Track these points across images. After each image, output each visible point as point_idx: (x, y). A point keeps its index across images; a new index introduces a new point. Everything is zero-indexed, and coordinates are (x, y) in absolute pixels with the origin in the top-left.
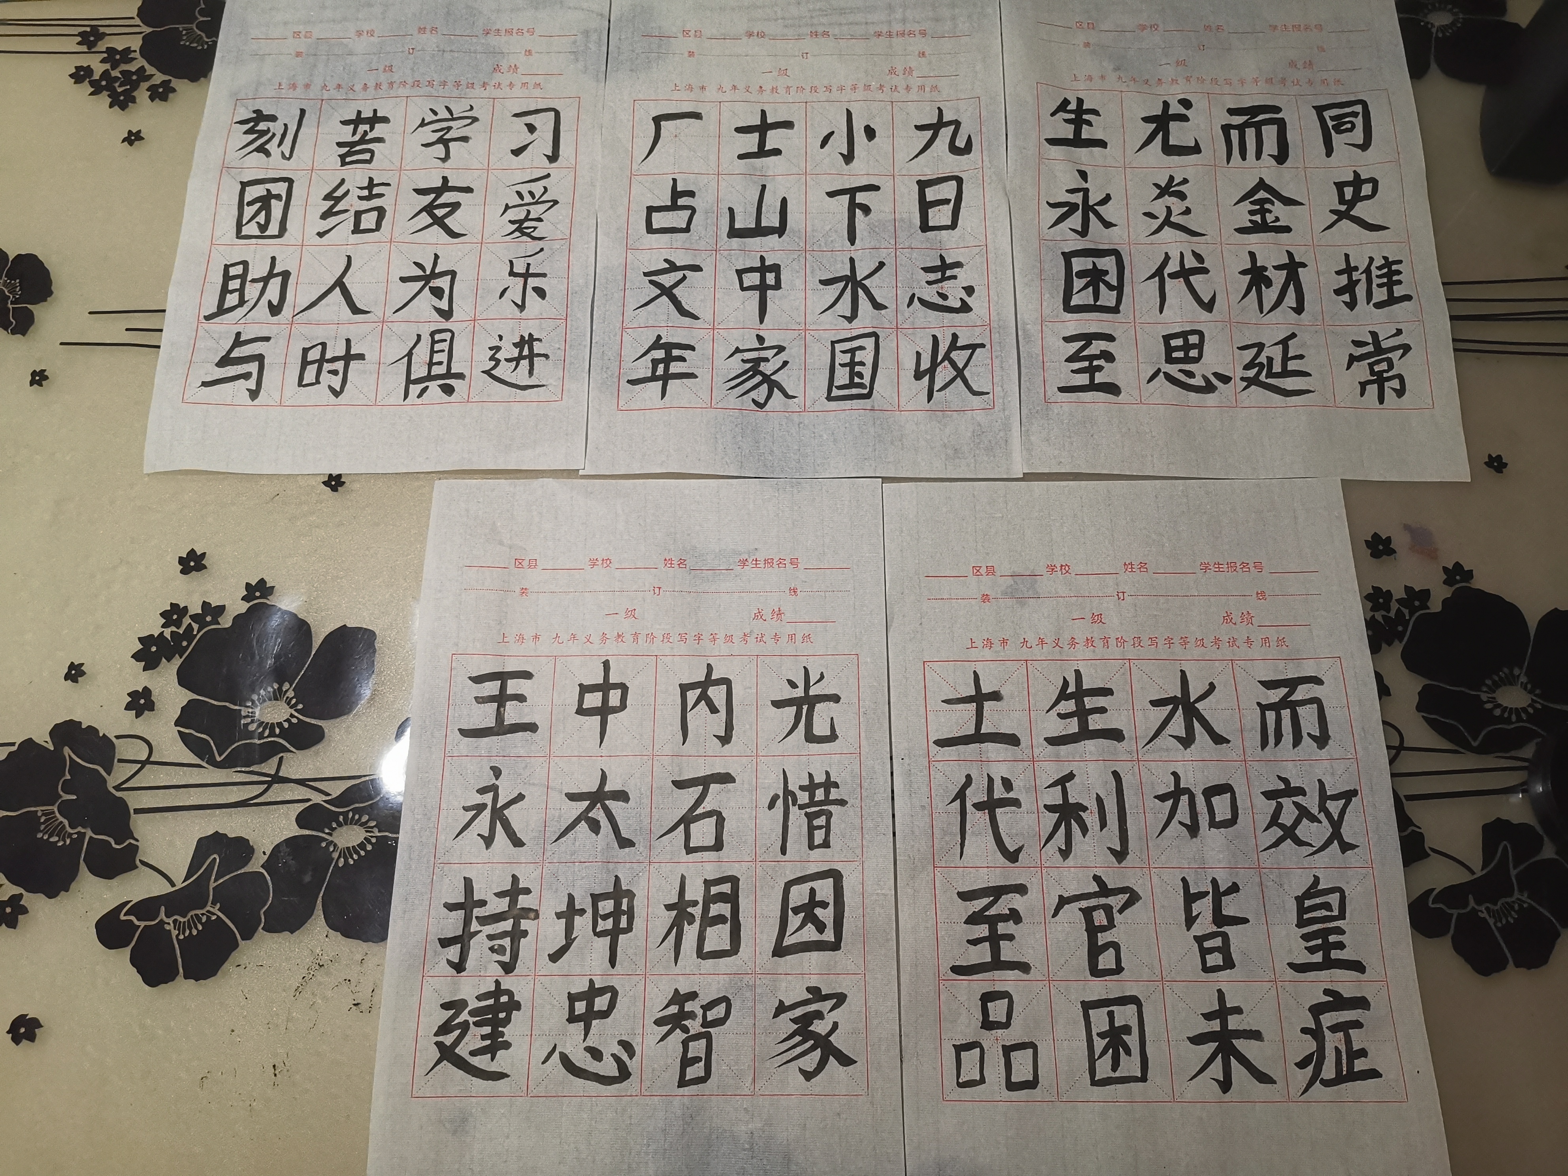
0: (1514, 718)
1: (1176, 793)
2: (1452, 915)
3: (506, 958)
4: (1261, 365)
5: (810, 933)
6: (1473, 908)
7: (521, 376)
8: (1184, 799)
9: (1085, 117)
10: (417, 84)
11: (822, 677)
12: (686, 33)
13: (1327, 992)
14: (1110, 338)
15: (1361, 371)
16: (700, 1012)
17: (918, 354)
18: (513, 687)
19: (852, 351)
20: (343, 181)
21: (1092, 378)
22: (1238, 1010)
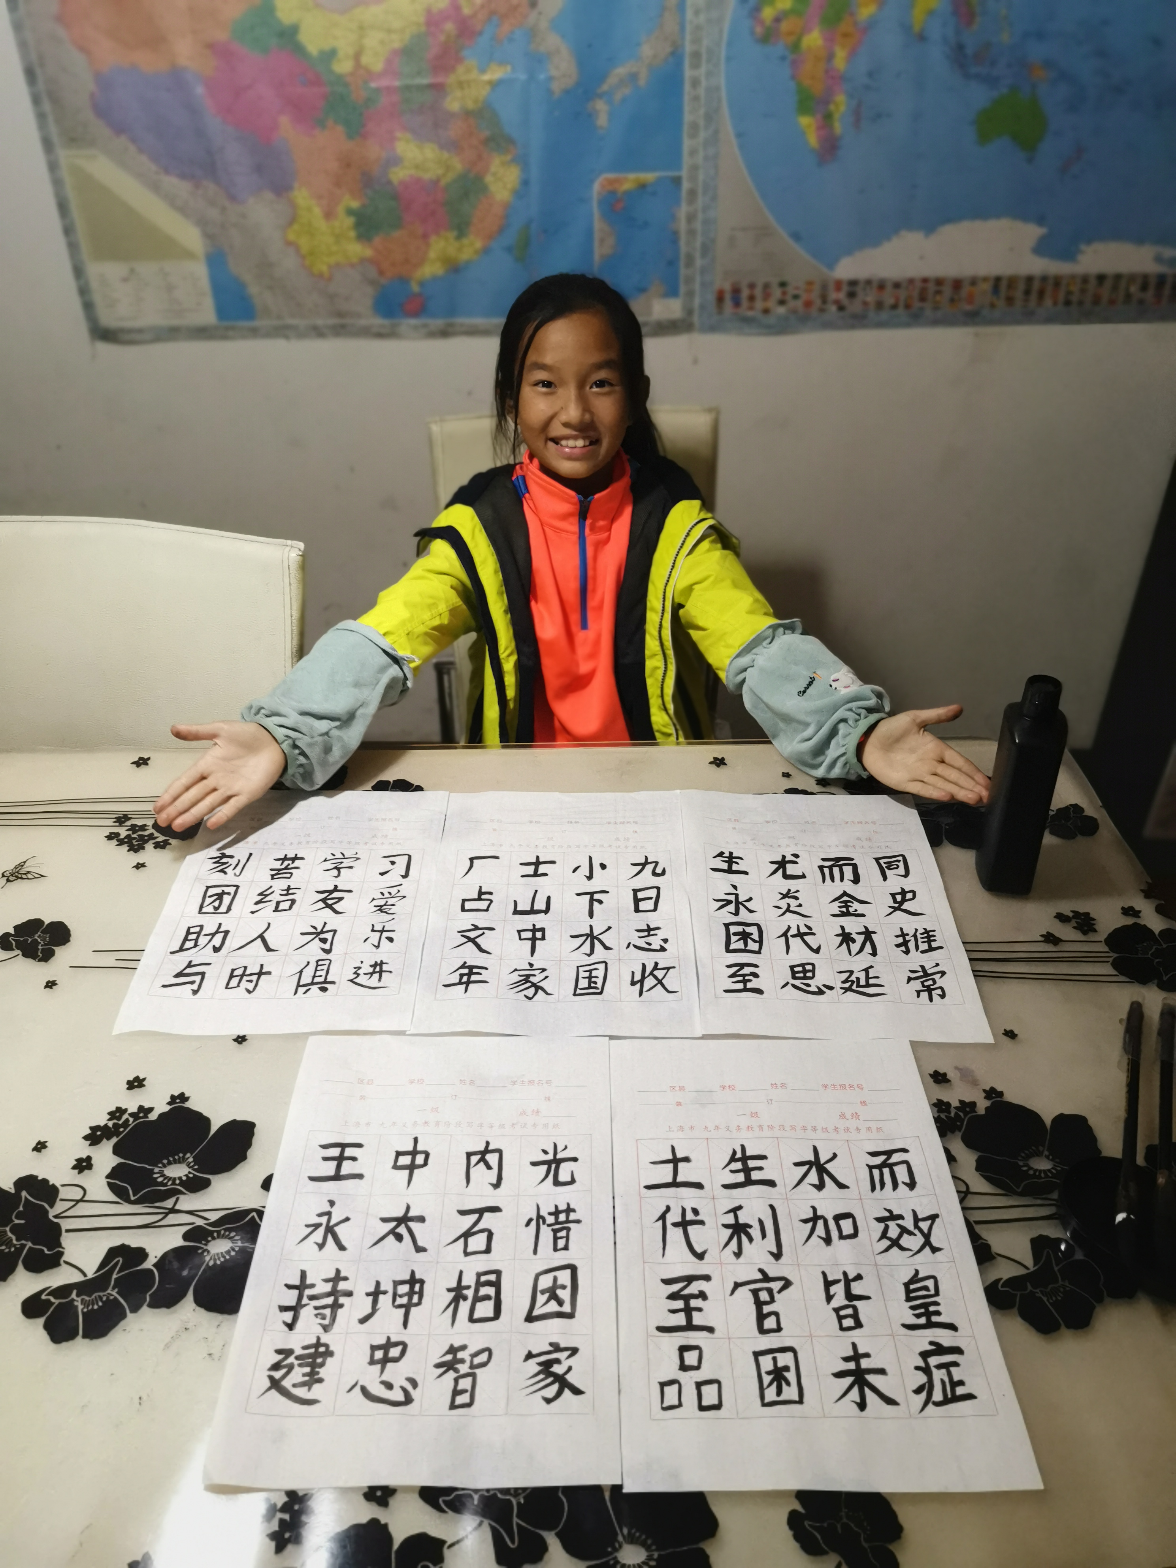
0: (1043, 1175)
1: (815, 1218)
2: (1016, 1295)
3: (326, 1322)
4: (853, 982)
5: (553, 1307)
6: (1031, 1291)
7: (374, 981)
8: (820, 1223)
9: (734, 860)
10: (325, 842)
11: (566, 1147)
12: (492, 821)
13: (931, 1343)
14: (756, 966)
15: (917, 985)
16: (468, 1359)
17: (633, 973)
18: (349, 1152)
19: (590, 971)
20: (271, 887)
21: (745, 986)
22: (867, 1355)
